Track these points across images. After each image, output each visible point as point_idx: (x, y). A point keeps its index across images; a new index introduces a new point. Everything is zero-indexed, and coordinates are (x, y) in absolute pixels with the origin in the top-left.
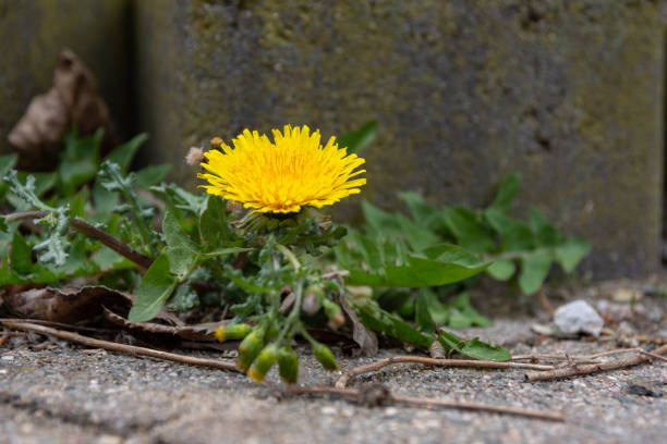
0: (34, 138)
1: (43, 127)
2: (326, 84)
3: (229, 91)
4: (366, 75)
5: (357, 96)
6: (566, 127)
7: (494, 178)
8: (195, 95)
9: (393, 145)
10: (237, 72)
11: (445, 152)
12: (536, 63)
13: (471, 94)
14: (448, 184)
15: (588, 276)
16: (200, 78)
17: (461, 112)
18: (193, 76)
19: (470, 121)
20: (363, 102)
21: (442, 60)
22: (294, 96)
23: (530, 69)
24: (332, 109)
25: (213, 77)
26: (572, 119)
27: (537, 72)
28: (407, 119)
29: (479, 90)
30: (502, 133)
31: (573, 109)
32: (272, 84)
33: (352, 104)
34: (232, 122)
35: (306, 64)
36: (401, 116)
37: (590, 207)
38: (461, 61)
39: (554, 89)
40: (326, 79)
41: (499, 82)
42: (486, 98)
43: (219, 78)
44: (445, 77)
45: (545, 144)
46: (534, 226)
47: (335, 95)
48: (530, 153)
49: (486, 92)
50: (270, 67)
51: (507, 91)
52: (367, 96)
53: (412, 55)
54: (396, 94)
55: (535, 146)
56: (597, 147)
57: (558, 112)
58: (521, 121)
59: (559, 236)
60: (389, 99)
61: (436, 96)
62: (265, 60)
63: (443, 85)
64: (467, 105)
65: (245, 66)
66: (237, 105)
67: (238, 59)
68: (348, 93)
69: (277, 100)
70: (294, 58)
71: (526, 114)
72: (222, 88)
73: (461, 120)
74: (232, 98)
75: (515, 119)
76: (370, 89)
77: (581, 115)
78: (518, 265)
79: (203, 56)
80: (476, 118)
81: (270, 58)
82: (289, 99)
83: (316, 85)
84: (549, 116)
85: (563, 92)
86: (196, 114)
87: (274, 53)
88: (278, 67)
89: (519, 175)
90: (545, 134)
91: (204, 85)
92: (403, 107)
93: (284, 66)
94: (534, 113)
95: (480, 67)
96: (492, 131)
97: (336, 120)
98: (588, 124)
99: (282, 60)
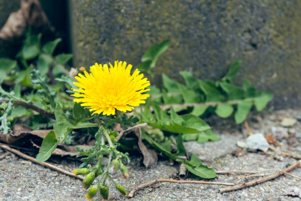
0: (11, 35)
1: (15, 29)
2: (146, 19)
3: (99, 22)
4: (167, 14)
5: (161, 24)
6: (265, 38)
7: (228, 62)
8: (83, 24)
9: (178, 47)
10: (103, 13)
11: (204, 50)
12: (252, 7)
13: (218, 23)
14: (205, 65)
15: (272, 108)
16: (85, 16)
17: (213, 31)
18: (81, 14)
19: (217, 35)
20: (164, 27)
21: (204, 6)
22: (130, 25)
23: (248, 10)
24: (149, 30)
25: (91, 16)
26: (268, 34)
27: (252, 11)
28: (186, 35)
29: (222, 21)
30: (233, 41)
31: (269, 29)
32: (120, 19)
33: (159, 28)
34: (100, 37)
35: (136, 9)
36: (183, 33)
37: (275, 76)
38: (214, 7)
39: (260, 19)
40: (146, 17)
41: (232, 17)
42: (225, 24)
43: (94, 16)
44: (205, 15)
45: (254, 46)
46: (245, 88)
47: (150, 24)
48: (246, 50)
49: (226, 21)
50: (119, 11)
51: (236, 21)
52: (166, 24)
53: (189, 4)
54: (181, 23)
55: (249, 47)
56: (280, 47)
57: (262, 31)
58: (243, 35)
59: (257, 92)
60: (177, 25)
61: (201, 23)
62: (116, 8)
63: (204, 18)
64: (216, 28)
65: (107, 10)
66: (102, 29)
67: (103, 7)
68: (157, 23)
69: (122, 27)
70: (130, 6)
71: (245, 32)
72: (95, 21)
73: (212, 35)
74: (100, 26)
75: (239, 34)
76: (167, 21)
77: (273, 32)
78: (235, 108)
79: (86, 5)
80: (220, 34)
81: (119, 6)
82: (128, 26)
83: (141, 19)
84: (257, 33)
85: (264, 21)
86: (83, 33)
87: (121, 4)
88: (123, 11)
89: (240, 62)
90: (254, 41)
91: (87, 19)
92: (184, 29)
93: (126, 10)
94: (249, 31)
95: (224, 9)
96: (228, 40)
97: (151, 36)
98: (277, 36)
99: (124, 8)
